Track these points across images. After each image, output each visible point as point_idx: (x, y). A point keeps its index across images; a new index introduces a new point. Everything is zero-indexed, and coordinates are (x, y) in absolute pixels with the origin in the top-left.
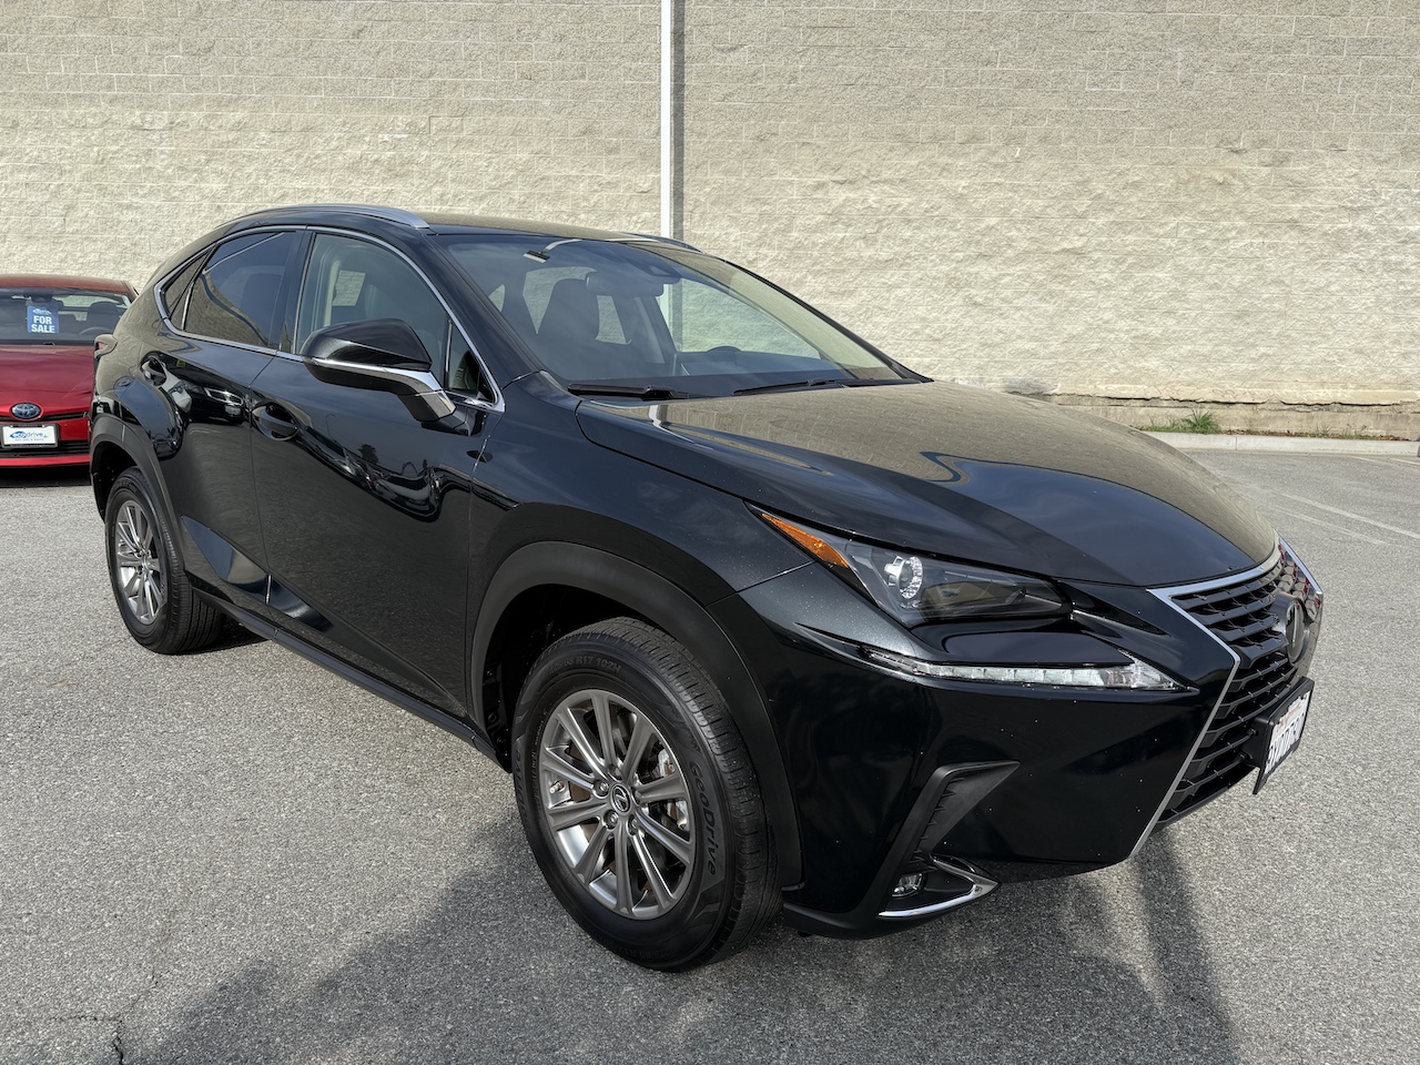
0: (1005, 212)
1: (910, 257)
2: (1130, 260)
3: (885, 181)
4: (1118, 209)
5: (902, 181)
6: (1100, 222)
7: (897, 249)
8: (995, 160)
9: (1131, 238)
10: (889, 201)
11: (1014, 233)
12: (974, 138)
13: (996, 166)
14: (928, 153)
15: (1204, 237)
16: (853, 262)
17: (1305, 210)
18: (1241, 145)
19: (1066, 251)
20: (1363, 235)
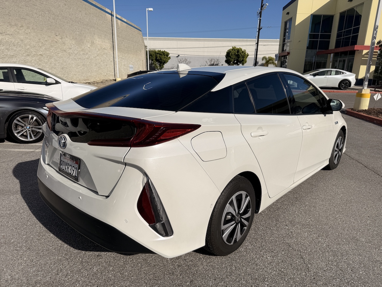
0: (30, 45)
1: (16, 55)
2: (49, 57)
3: (8, 34)
4: (45, 46)
5: (12, 35)
6: (43, 48)
7: (14, 52)
8: (26, 32)
9: (48, 52)
10: (10, 40)
11: (32, 50)
12: (22, 26)
13: (26, 33)
14: (15, 28)
15: (56, 53)
16: (7, 55)
17: (66, 48)
18: (57, 34)
19: (40, 54)
20: (72, 53)
